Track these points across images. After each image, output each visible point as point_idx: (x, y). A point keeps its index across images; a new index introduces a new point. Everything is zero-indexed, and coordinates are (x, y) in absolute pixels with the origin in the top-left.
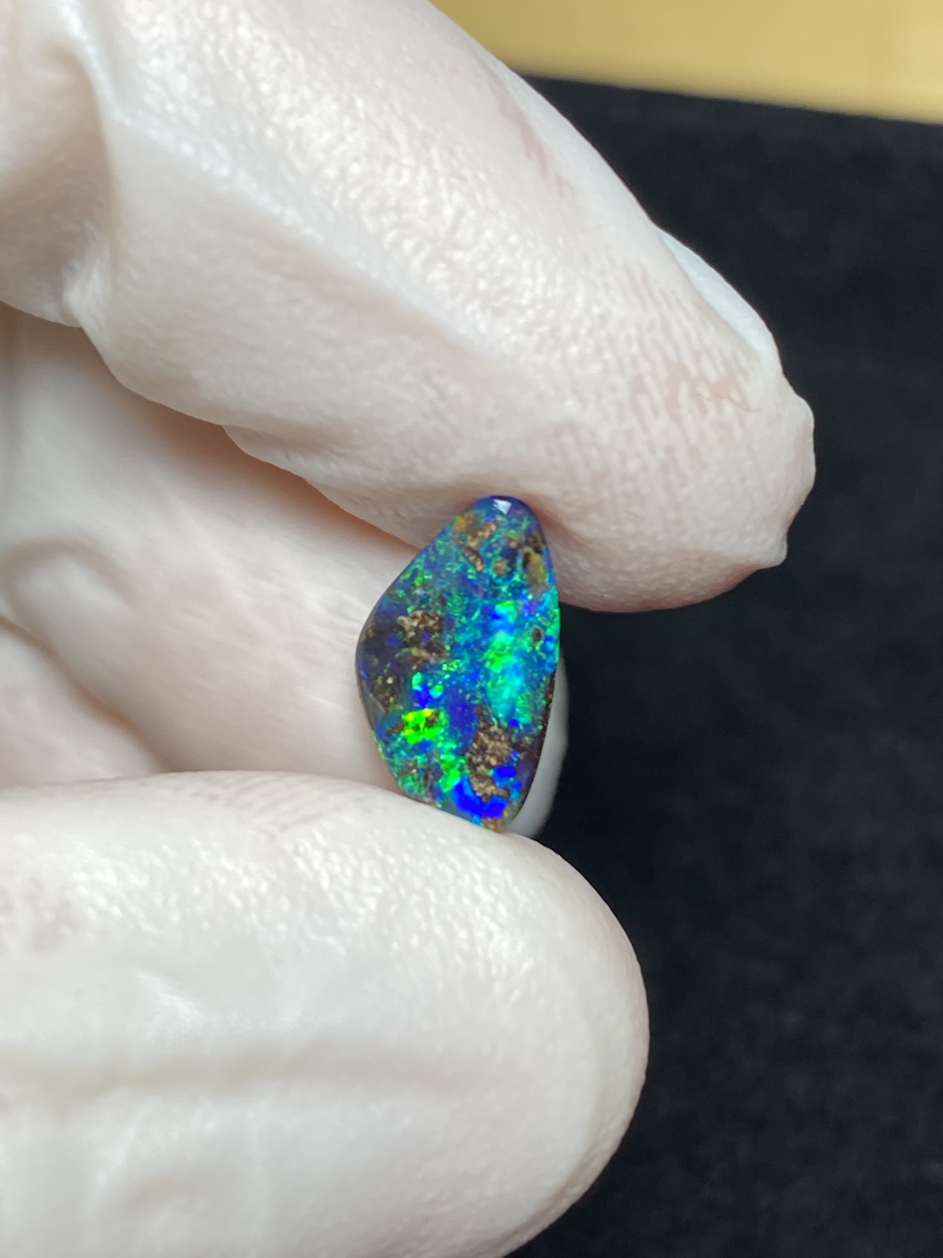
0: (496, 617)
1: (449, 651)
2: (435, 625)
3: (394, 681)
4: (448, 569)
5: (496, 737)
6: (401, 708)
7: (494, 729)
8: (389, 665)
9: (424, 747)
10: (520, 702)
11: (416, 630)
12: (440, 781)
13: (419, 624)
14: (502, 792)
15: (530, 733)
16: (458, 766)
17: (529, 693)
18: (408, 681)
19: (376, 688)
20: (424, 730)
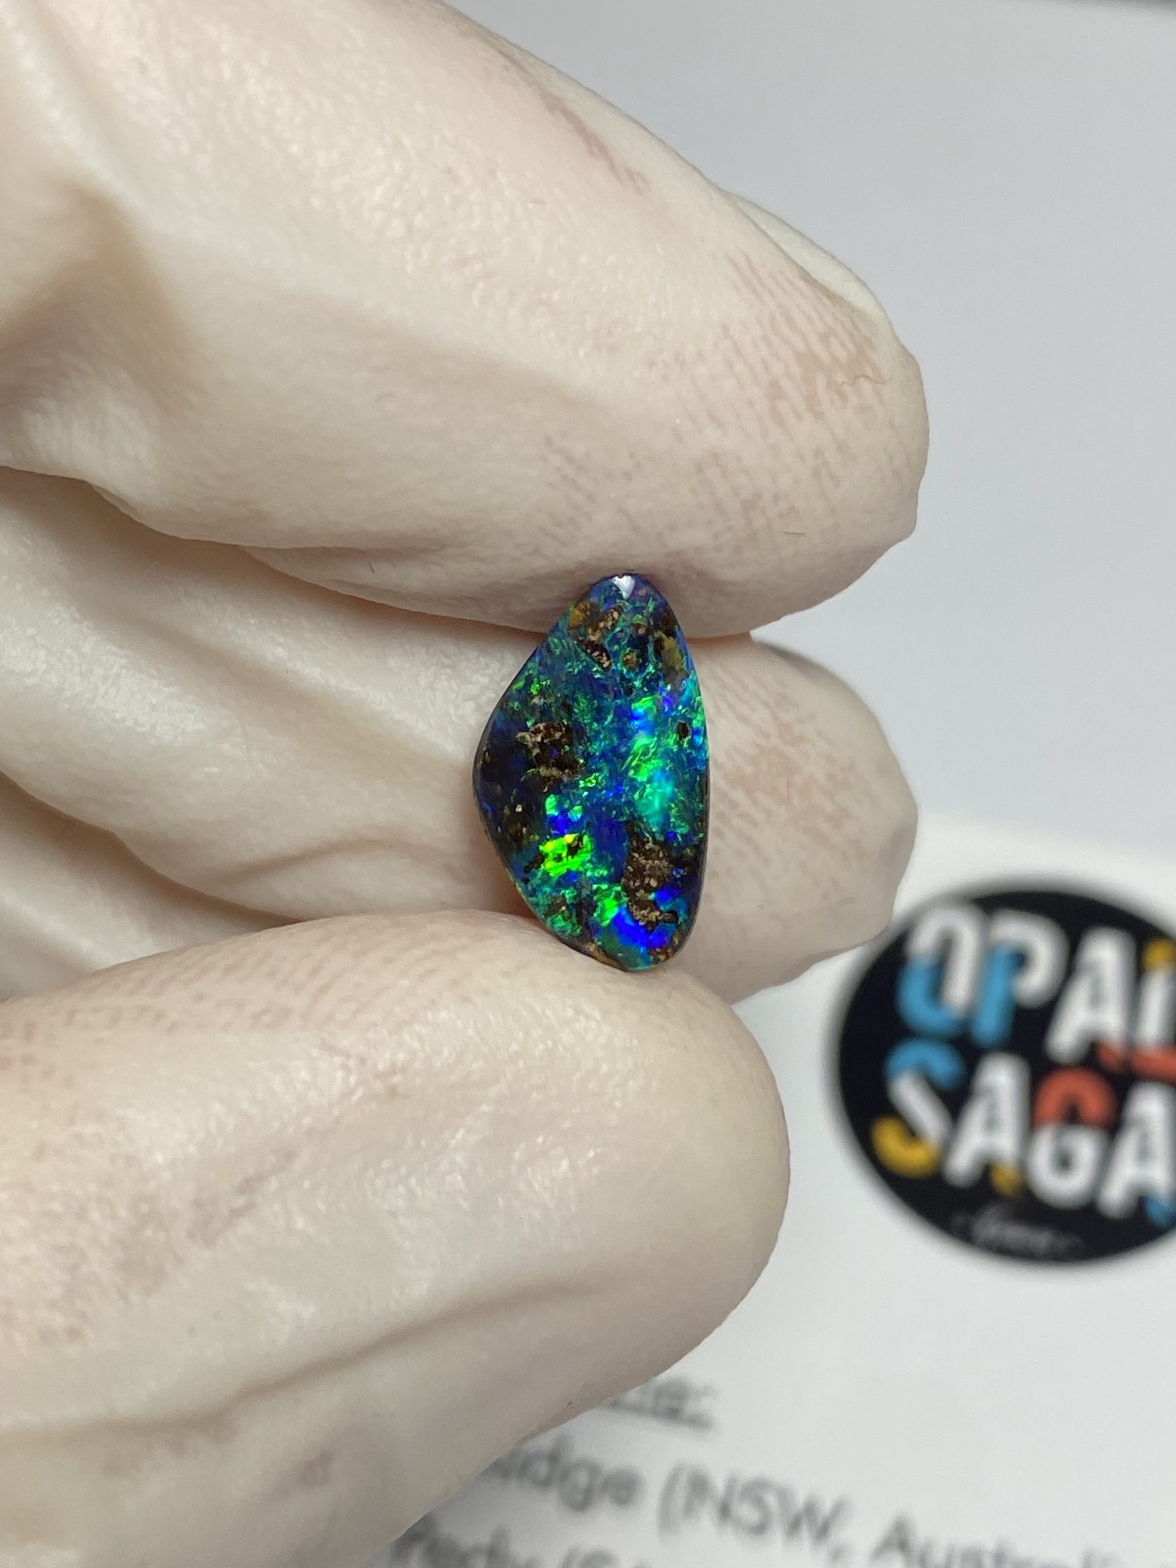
0: (633, 717)
1: (585, 765)
2: (561, 737)
3: (523, 809)
4: (569, 670)
5: (654, 855)
6: (537, 838)
7: (649, 845)
8: (515, 792)
9: (569, 879)
10: (674, 811)
11: (541, 745)
12: (595, 915)
13: (543, 739)
14: (668, 917)
15: (691, 843)
17: (682, 798)
18: (541, 807)
19: (505, 819)
20: (568, 859)
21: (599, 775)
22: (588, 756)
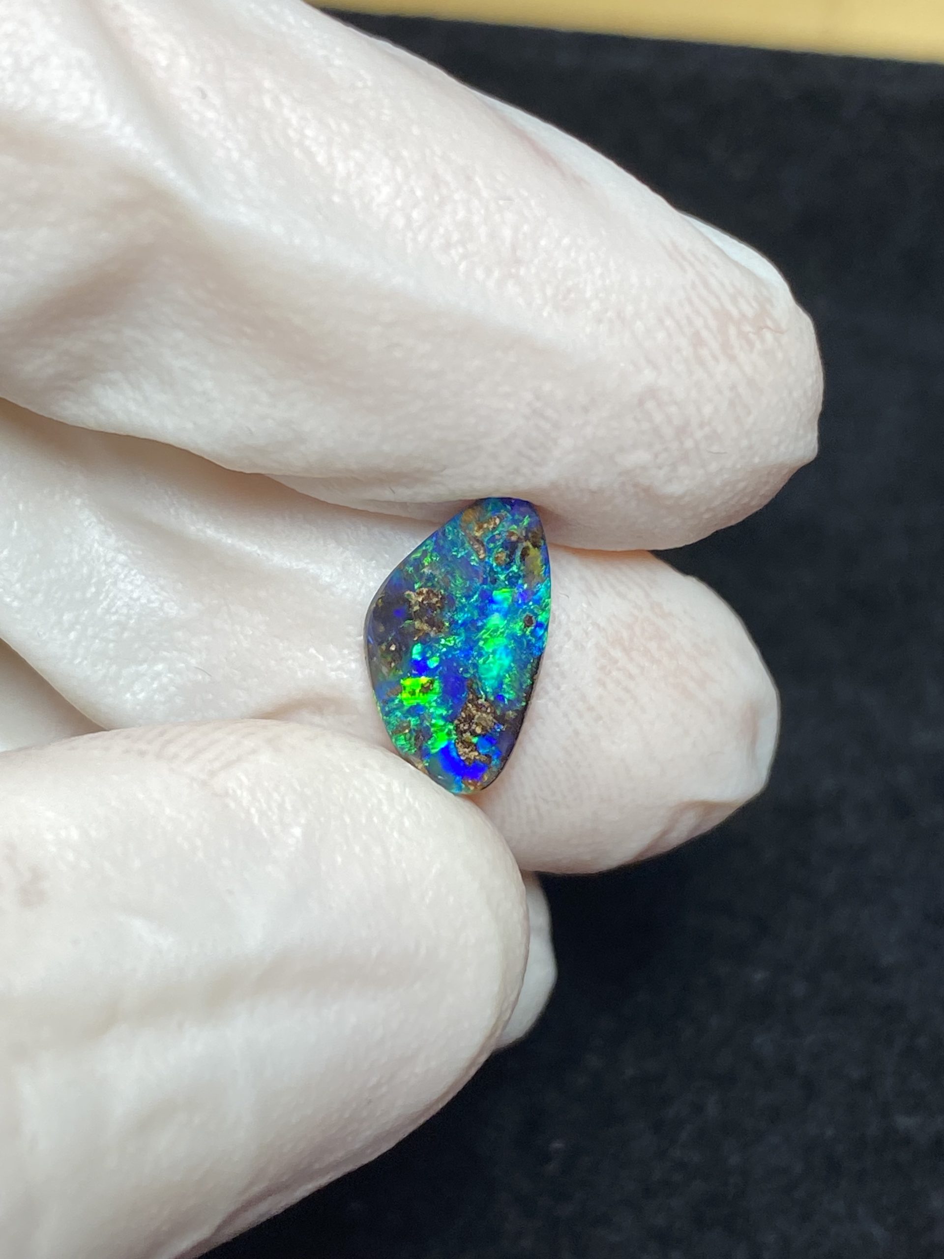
0: (492, 601)
1: (448, 628)
2: (437, 602)
3: (396, 649)
4: (454, 553)
5: (483, 709)
6: (401, 673)
7: (482, 701)
8: (393, 634)
9: (416, 710)
10: (507, 680)
11: (421, 604)
12: (429, 742)
13: (422, 601)
14: (483, 758)
15: (515, 709)
16: (447, 730)
17: (516, 672)
18: (409, 651)
19: (380, 653)
20: (419, 695)
21: (458, 639)
22: (453, 622)
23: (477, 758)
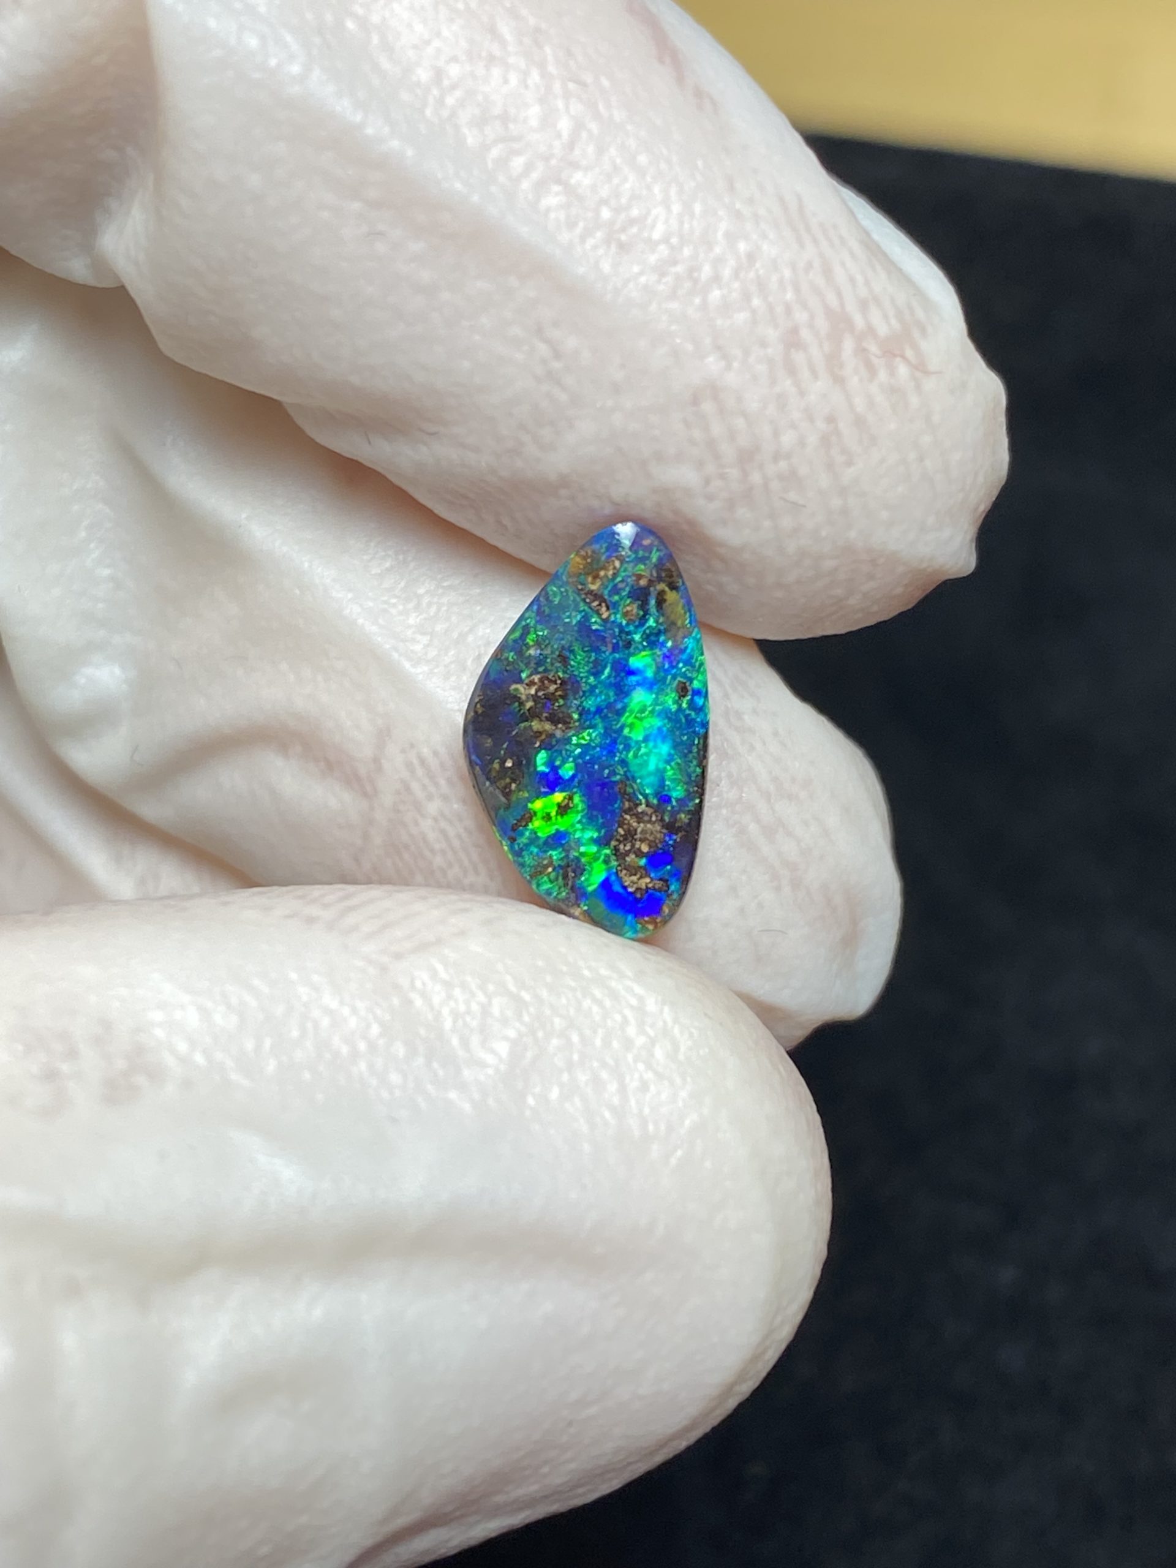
0: (631, 673)
1: (579, 720)
2: (556, 690)
3: (513, 764)
4: (567, 620)
5: (646, 818)
6: (526, 795)
7: (642, 808)
8: (505, 746)
9: (558, 839)
10: (670, 773)
11: (535, 698)
12: (583, 879)
13: (537, 691)
14: (659, 884)
15: (687, 809)
16: (602, 857)
17: (679, 761)
18: (531, 762)
19: (494, 774)
20: (556, 819)
21: (593, 732)
22: (583, 712)
23: (650, 885)
